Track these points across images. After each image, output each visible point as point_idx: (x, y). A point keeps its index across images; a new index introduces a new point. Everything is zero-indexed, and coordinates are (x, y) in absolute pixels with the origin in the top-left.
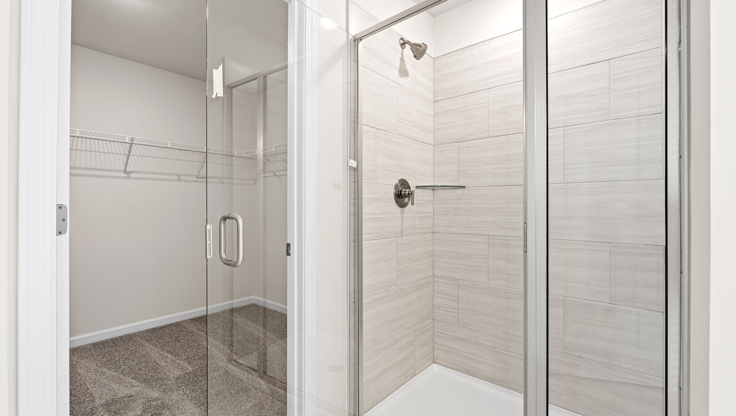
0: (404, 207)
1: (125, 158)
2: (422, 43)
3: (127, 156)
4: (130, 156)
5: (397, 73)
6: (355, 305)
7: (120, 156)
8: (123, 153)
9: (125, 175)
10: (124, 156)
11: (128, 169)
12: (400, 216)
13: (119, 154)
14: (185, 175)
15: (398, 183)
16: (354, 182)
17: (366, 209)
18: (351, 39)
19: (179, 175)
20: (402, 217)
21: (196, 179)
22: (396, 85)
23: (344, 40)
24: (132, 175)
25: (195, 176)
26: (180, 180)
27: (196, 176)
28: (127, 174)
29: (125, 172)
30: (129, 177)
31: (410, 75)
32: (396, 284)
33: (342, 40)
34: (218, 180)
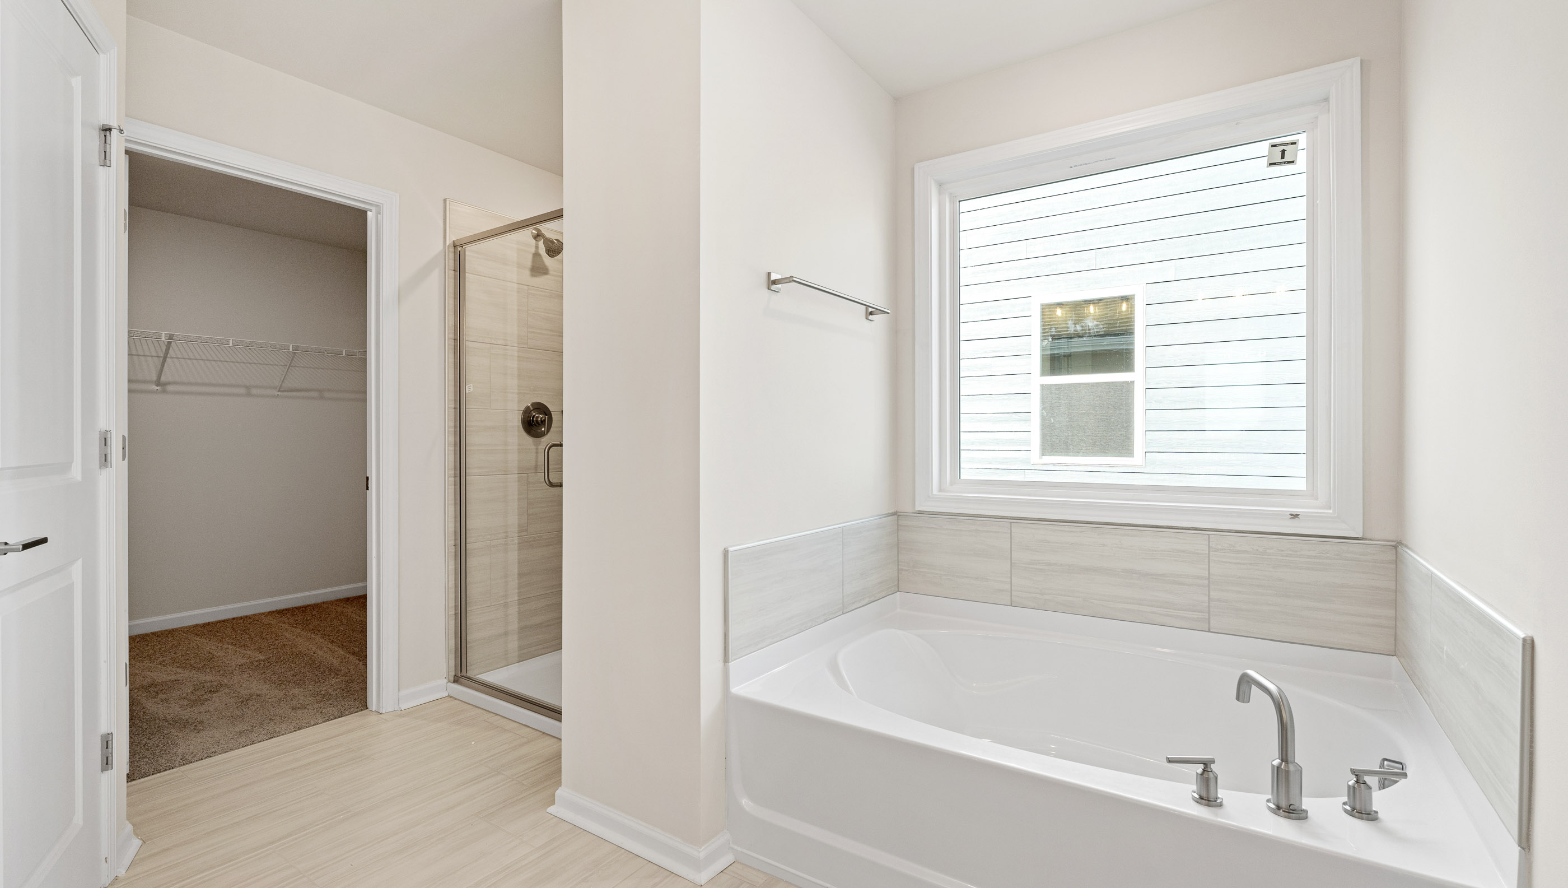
0: (541, 437)
1: (158, 362)
2: (556, 240)
3: (162, 359)
4: (167, 359)
5: (528, 272)
6: (455, 548)
7: (149, 358)
8: (154, 354)
9: (159, 388)
10: (156, 359)
11: (163, 379)
12: (533, 447)
13: (149, 356)
14: (257, 387)
15: (530, 406)
16: (455, 408)
17: (474, 440)
18: (449, 246)
19: (247, 387)
20: (537, 449)
21: (279, 393)
22: (526, 287)
23: (441, 247)
24: (170, 388)
25: (274, 388)
26: (249, 395)
27: (278, 389)
28: (161, 386)
29: (158, 383)
30: (164, 391)
31: (551, 272)
32: (527, 530)
33: (436, 246)
34: (315, 394)
